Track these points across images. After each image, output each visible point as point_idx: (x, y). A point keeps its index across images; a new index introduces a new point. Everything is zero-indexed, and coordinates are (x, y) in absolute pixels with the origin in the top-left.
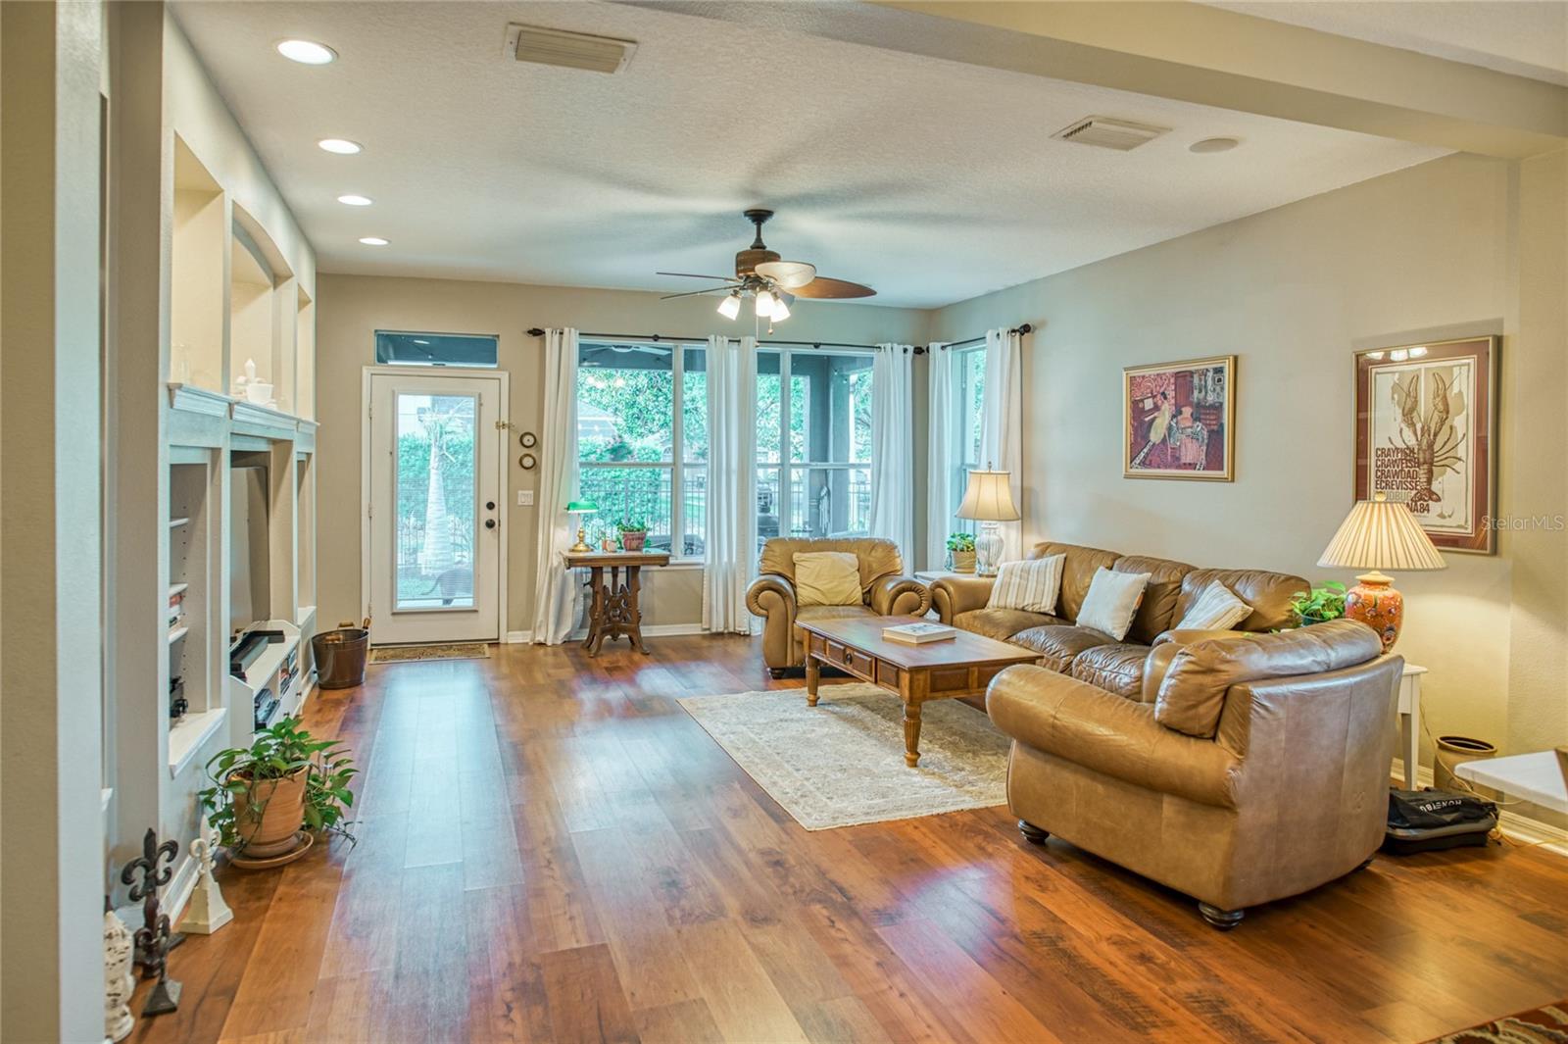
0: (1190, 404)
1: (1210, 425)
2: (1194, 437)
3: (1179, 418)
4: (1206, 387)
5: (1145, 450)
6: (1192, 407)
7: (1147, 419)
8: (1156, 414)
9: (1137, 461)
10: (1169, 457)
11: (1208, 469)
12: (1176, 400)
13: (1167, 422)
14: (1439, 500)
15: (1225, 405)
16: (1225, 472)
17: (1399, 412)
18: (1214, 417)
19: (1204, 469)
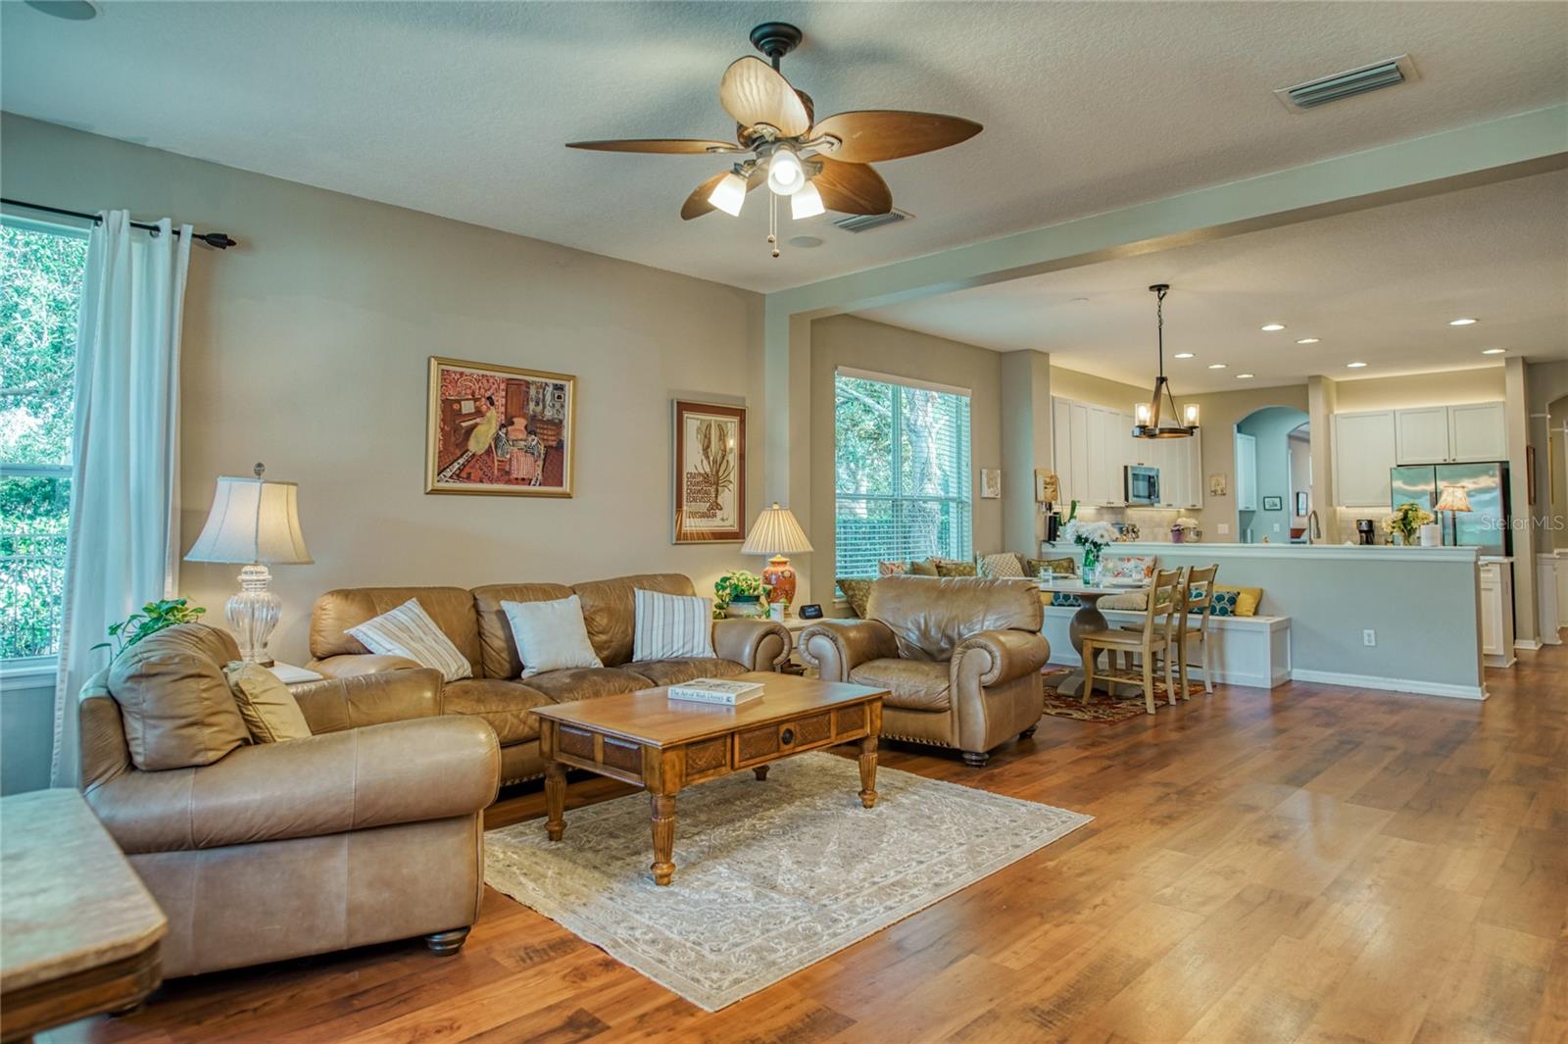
0: (524, 416)
2: (528, 450)
3: (510, 428)
4: (543, 400)
5: (461, 461)
6: (527, 419)
7: (464, 424)
8: (478, 420)
9: (448, 473)
10: (496, 472)
11: (545, 485)
12: (506, 408)
13: (493, 431)
14: (721, 509)
15: (565, 423)
16: (566, 488)
17: (701, 447)
18: (553, 433)
19: (540, 485)
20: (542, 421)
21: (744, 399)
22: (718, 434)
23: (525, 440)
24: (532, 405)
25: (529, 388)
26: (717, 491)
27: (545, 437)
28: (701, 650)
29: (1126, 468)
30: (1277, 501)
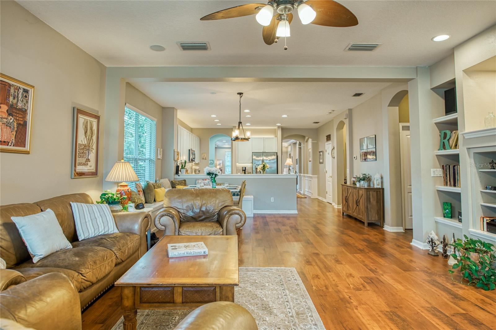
0: (7, 104)
1: (18, 120)
2: (8, 125)
4: (18, 97)
11: (16, 146)
14: (90, 162)
15: (28, 111)
16: (27, 148)
17: (84, 132)
18: (21, 117)
19: (13, 146)
20: (16, 109)
21: (99, 112)
22: (90, 126)
23: (7, 119)
24: (11, 98)
25: (10, 88)
26: (89, 153)
27: (18, 118)
28: (112, 229)
29: (189, 150)
30: (212, 161)
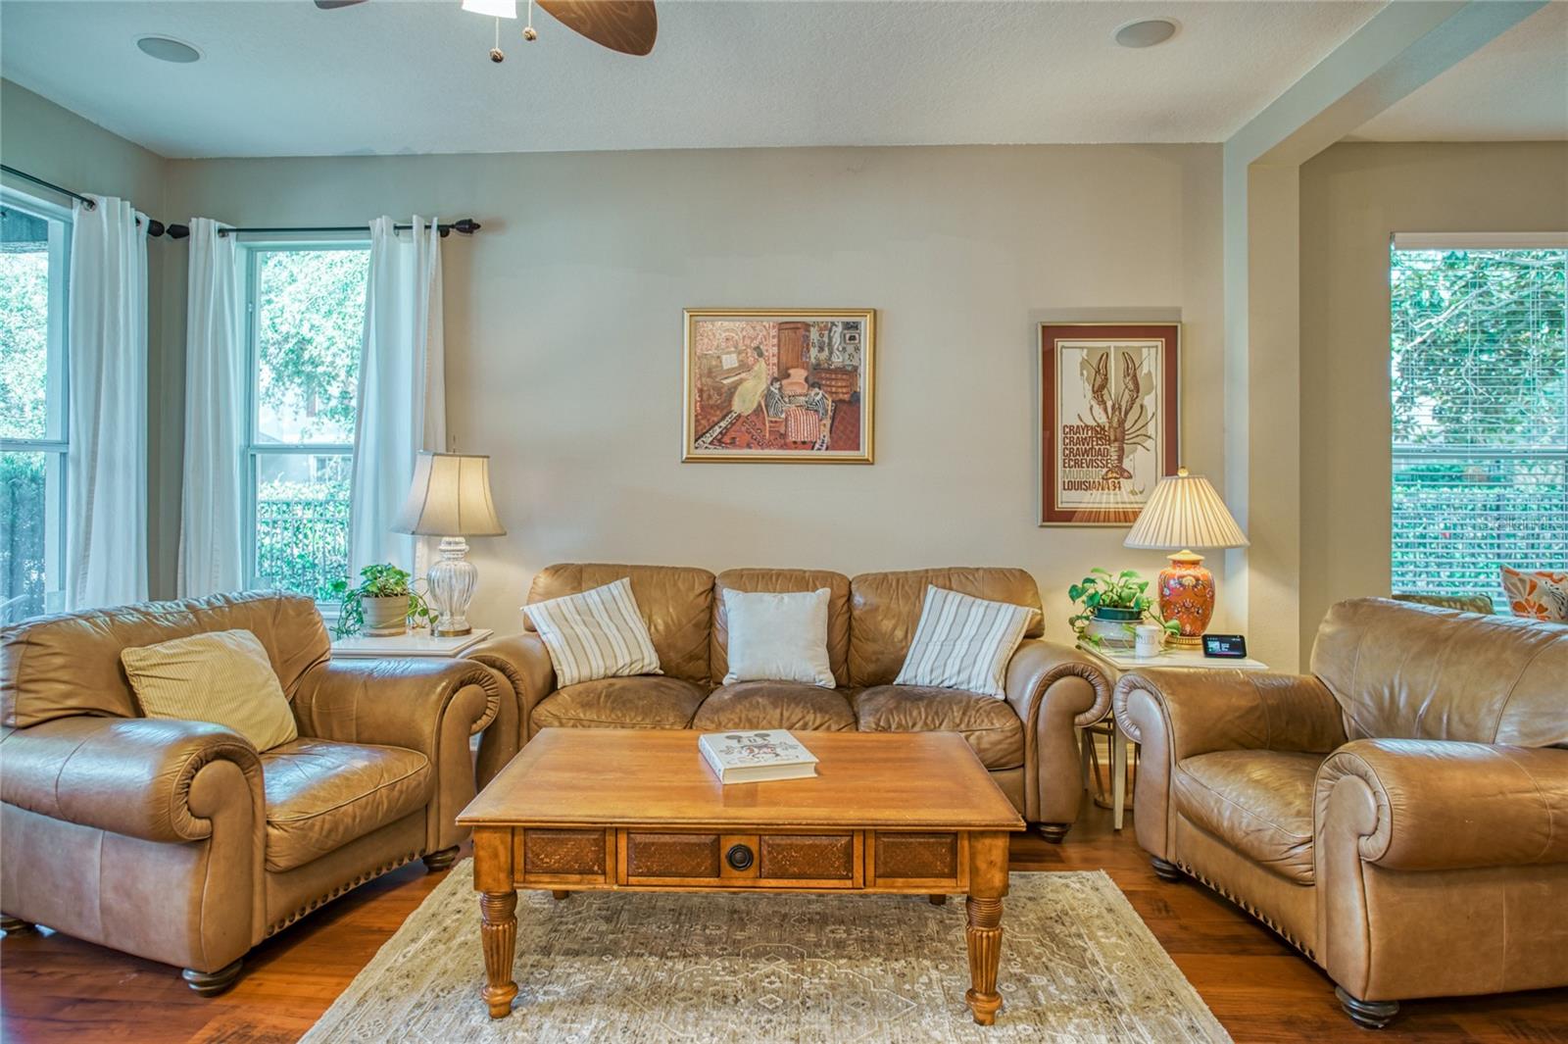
0: (805, 366)
1: (836, 393)
2: (810, 407)
3: (784, 382)
4: (830, 344)
5: (723, 424)
6: (806, 369)
7: (725, 382)
8: (743, 375)
9: (708, 438)
10: (767, 435)
11: (834, 448)
12: (779, 358)
13: (763, 386)
14: (1130, 477)
15: (861, 370)
16: (865, 451)
17: (1089, 388)
18: (844, 384)
19: (827, 449)
20: (829, 371)
21: (1178, 311)
22: (1122, 366)
23: (806, 395)
24: (814, 352)
25: (809, 331)
26: (1121, 451)
27: (834, 390)
